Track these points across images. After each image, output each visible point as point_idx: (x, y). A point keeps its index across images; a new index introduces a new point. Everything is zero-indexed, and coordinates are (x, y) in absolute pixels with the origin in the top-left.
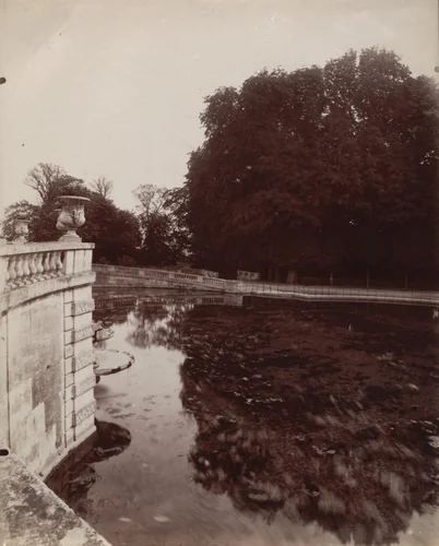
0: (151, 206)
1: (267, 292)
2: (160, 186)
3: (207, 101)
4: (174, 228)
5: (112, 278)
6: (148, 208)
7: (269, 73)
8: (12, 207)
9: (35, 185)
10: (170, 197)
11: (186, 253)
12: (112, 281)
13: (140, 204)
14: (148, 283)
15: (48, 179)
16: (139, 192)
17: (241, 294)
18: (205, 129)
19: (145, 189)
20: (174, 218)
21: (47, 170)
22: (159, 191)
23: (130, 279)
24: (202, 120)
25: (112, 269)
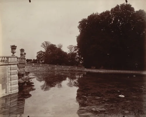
0: (72, 51)
1: (92, 71)
2: (74, 45)
3: (79, 23)
4: (78, 56)
5: (56, 68)
6: (71, 51)
7: (95, 14)
8: (39, 52)
9: (44, 47)
10: (76, 48)
11: (81, 62)
12: (56, 69)
13: (69, 50)
14: (64, 69)
15: (47, 45)
16: (69, 47)
17: (86, 71)
18: (79, 30)
19: (71, 46)
20: (77, 53)
21: (46, 43)
22: (74, 47)
23: (60, 68)
24: (78, 28)
25: (56, 66)
